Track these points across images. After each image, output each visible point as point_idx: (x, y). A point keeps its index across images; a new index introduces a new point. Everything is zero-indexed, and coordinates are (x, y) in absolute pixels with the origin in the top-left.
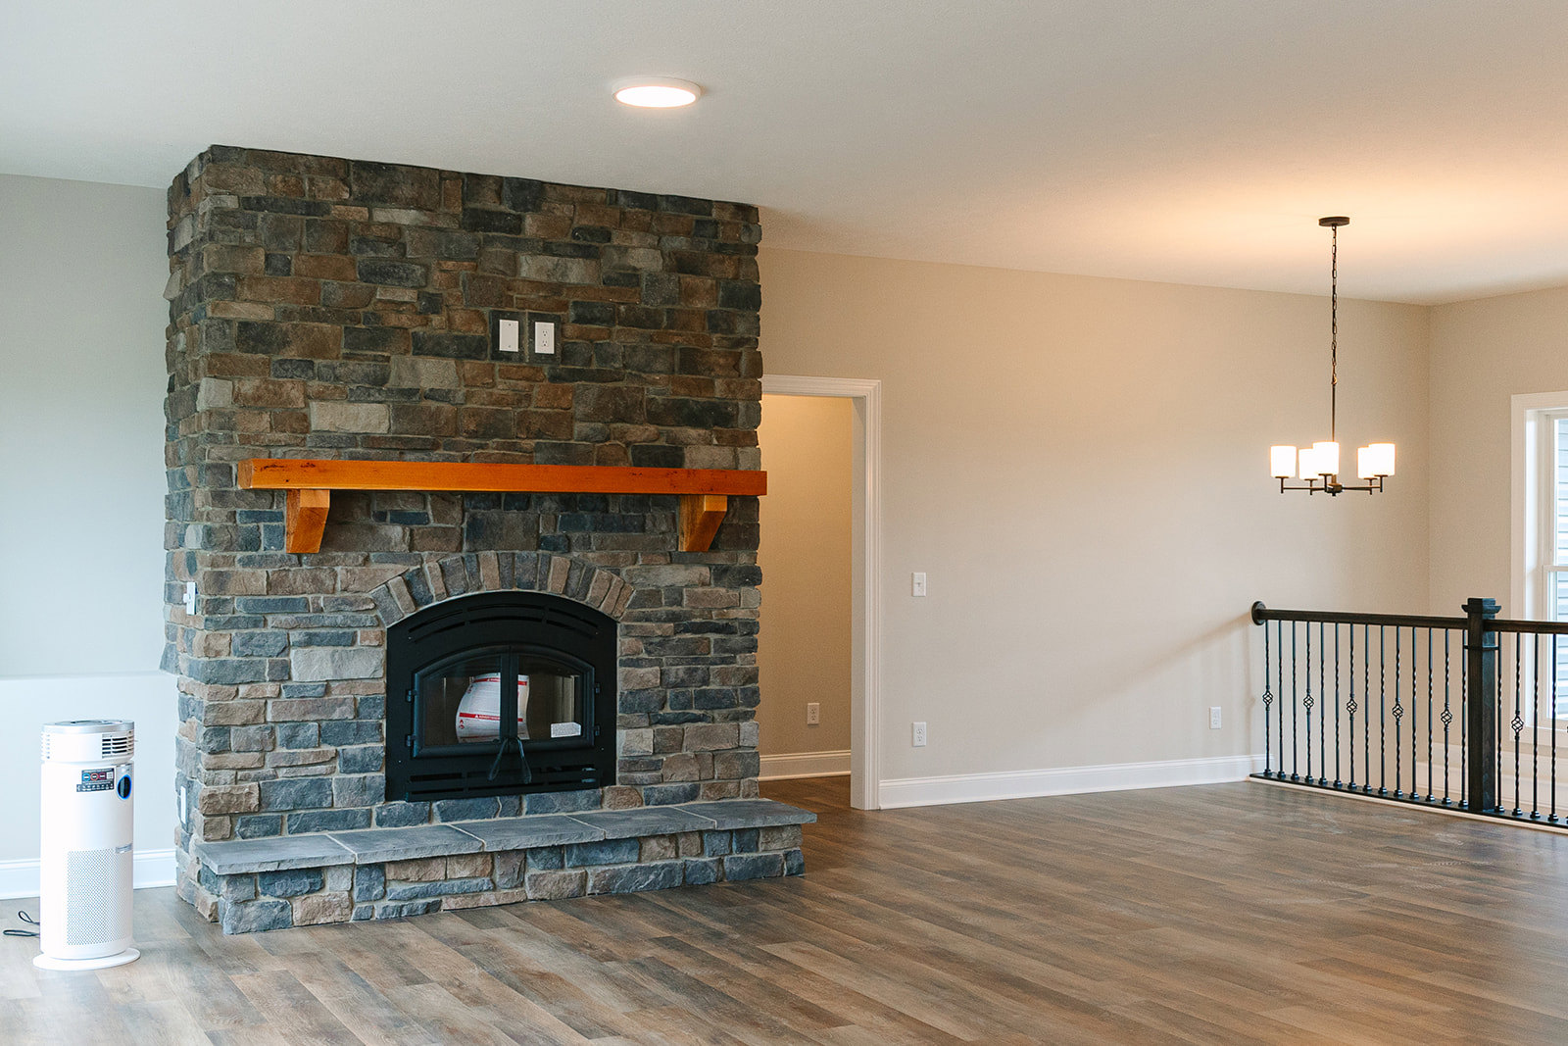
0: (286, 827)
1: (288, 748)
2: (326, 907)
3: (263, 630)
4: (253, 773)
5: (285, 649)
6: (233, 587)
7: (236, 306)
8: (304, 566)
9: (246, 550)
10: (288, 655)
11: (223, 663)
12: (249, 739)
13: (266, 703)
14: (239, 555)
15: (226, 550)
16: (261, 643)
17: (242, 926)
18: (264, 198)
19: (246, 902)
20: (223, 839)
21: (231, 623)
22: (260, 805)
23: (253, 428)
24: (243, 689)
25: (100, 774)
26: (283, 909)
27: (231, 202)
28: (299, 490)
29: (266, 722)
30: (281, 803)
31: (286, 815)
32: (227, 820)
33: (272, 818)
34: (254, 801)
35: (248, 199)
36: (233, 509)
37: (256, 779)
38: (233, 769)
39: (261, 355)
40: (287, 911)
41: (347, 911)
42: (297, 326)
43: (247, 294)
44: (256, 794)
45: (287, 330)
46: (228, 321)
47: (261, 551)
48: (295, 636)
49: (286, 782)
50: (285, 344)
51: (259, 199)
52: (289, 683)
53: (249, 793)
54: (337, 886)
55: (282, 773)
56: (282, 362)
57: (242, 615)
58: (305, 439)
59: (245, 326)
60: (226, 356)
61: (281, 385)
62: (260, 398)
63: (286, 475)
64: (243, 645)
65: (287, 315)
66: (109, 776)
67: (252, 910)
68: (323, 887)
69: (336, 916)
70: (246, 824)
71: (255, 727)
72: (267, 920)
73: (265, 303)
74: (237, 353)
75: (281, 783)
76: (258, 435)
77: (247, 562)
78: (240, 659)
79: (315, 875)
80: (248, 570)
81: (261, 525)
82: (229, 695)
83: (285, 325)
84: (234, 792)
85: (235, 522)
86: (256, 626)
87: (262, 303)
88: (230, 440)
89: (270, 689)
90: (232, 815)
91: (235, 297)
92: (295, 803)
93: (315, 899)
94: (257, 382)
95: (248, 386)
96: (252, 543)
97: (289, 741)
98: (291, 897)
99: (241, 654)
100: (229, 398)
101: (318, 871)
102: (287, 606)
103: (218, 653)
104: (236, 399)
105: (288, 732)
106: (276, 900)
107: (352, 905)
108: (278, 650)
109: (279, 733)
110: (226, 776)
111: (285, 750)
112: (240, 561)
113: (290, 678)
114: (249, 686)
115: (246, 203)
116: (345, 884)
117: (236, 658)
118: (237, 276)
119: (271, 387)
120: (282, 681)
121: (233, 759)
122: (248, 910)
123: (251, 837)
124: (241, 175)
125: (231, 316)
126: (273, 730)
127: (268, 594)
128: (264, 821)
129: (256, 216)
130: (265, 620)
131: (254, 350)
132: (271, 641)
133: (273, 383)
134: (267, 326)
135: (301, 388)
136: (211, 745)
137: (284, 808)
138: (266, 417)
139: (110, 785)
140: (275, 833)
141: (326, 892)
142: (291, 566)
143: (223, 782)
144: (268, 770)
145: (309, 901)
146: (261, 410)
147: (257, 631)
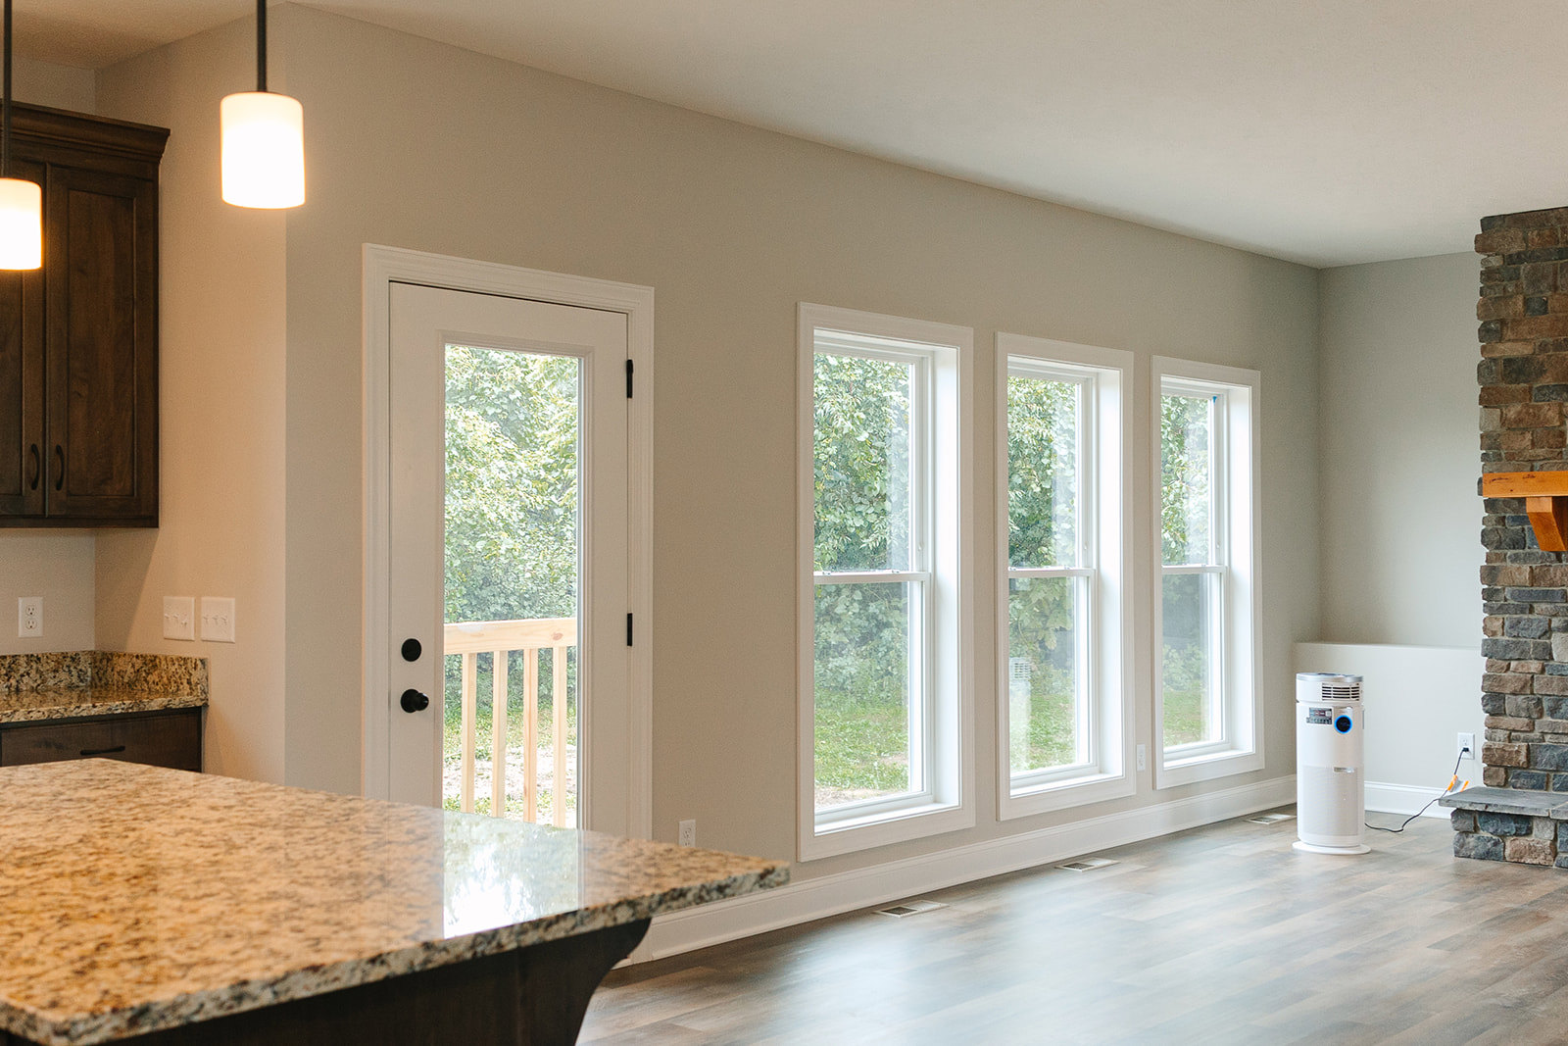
0: (1551, 785)
1: (1552, 717)
2: (1531, 850)
3: (1530, 616)
4: (1522, 735)
5: (1548, 632)
6: (1502, 579)
7: (1501, 347)
8: (1564, 563)
9: (1514, 548)
10: (1549, 638)
11: (1496, 642)
12: (1518, 706)
13: (1533, 677)
14: (1510, 553)
15: (1497, 548)
16: (1526, 626)
17: (1463, 851)
18: (1524, 253)
19: (1466, 833)
20: (1498, 786)
21: (1502, 609)
22: (1529, 761)
23: (1516, 446)
24: (1513, 664)
25: (1320, 711)
26: (1496, 844)
27: (1496, 262)
28: (1525, 498)
29: (1532, 693)
30: (1546, 764)
31: (1552, 774)
32: (1502, 771)
33: (1539, 775)
34: (1522, 758)
35: (1510, 256)
36: (1503, 514)
37: (1526, 740)
38: (1507, 729)
39: (1522, 385)
40: (1500, 848)
41: (1550, 857)
42: (1551, 356)
43: (1509, 334)
44: (1524, 752)
45: (1544, 360)
46: (1494, 360)
47: (1527, 550)
48: (1556, 622)
49: (1550, 746)
50: (1542, 372)
51: (1519, 254)
52: (1551, 663)
53: (1518, 752)
54: (1543, 835)
55: (1547, 737)
56: (1539, 389)
57: (1512, 602)
58: (1561, 452)
59: (1509, 361)
60: (1493, 389)
61: (1540, 408)
62: (1521, 420)
63: (1510, 486)
64: (1511, 627)
65: (1543, 347)
66: (1327, 714)
67: (1471, 840)
68: (1529, 832)
69: (1540, 860)
70: (1517, 777)
71: (1523, 697)
72: (1481, 850)
73: (1525, 340)
74: (1503, 385)
75: (1546, 746)
76: (1521, 452)
77: (1516, 558)
78: (1511, 639)
79: (1524, 823)
80: (1516, 565)
81: (1526, 527)
82: (1502, 668)
83: (1541, 357)
84: (1507, 749)
85: (1504, 525)
86: (1523, 612)
87: (1521, 341)
88: (1499, 457)
89: (1534, 666)
90: (1506, 768)
91: (1501, 340)
92: (1558, 766)
93: (1522, 841)
94: (1519, 407)
95: (1512, 412)
96: (1518, 543)
97: (1553, 712)
98: (1504, 836)
99: (1510, 635)
100: (1497, 422)
101: (1528, 819)
102: (1546, 596)
103: (1494, 633)
104: (1503, 424)
105: (1551, 704)
106: (1490, 835)
107: (1556, 854)
108: (1539, 634)
109: (1546, 704)
110: (1501, 734)
111: (1550, 719)
112: (1510, 557)
113: (1553, 659)
114: (1516, 662)
115: (1511, 260)
116: (1549, 835)
117: (1507, 638)
118: (1503, 322)
119: (1531, 410)
120: (1546, 660)
121: (1508, 722)
122: (1468, 840)
123: (1520, 788)
124: (1504, 237)
125: (1496, 355)
126: (1539, 702)
127: (1532, 586)
128: (1532, 776)
129: (1518, 269)
130: (1531, 606)
131: (1517, 381)
132: (1534, 626)
133: (1533, 407)
134: (1526, 360)
135: (1557, 410)
136: (1486, 708)
137: (1548, 768)
138: (1528, 436)
139: (1328, 721)
140: (1541, 788)
141: (1533, 837)
142: (1551, 562)
143: (1497, 739)
144: (1536, 734)
145: (1517, 842)
146: (1524, 430)
147: (1526, 617)
